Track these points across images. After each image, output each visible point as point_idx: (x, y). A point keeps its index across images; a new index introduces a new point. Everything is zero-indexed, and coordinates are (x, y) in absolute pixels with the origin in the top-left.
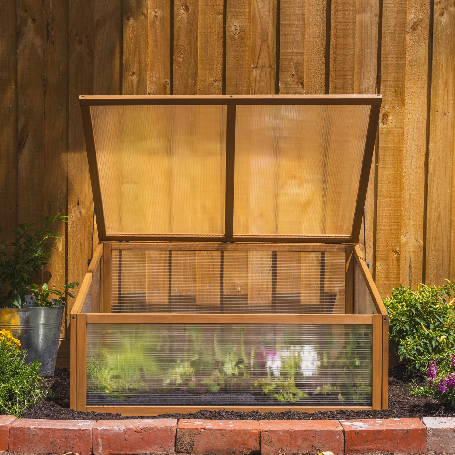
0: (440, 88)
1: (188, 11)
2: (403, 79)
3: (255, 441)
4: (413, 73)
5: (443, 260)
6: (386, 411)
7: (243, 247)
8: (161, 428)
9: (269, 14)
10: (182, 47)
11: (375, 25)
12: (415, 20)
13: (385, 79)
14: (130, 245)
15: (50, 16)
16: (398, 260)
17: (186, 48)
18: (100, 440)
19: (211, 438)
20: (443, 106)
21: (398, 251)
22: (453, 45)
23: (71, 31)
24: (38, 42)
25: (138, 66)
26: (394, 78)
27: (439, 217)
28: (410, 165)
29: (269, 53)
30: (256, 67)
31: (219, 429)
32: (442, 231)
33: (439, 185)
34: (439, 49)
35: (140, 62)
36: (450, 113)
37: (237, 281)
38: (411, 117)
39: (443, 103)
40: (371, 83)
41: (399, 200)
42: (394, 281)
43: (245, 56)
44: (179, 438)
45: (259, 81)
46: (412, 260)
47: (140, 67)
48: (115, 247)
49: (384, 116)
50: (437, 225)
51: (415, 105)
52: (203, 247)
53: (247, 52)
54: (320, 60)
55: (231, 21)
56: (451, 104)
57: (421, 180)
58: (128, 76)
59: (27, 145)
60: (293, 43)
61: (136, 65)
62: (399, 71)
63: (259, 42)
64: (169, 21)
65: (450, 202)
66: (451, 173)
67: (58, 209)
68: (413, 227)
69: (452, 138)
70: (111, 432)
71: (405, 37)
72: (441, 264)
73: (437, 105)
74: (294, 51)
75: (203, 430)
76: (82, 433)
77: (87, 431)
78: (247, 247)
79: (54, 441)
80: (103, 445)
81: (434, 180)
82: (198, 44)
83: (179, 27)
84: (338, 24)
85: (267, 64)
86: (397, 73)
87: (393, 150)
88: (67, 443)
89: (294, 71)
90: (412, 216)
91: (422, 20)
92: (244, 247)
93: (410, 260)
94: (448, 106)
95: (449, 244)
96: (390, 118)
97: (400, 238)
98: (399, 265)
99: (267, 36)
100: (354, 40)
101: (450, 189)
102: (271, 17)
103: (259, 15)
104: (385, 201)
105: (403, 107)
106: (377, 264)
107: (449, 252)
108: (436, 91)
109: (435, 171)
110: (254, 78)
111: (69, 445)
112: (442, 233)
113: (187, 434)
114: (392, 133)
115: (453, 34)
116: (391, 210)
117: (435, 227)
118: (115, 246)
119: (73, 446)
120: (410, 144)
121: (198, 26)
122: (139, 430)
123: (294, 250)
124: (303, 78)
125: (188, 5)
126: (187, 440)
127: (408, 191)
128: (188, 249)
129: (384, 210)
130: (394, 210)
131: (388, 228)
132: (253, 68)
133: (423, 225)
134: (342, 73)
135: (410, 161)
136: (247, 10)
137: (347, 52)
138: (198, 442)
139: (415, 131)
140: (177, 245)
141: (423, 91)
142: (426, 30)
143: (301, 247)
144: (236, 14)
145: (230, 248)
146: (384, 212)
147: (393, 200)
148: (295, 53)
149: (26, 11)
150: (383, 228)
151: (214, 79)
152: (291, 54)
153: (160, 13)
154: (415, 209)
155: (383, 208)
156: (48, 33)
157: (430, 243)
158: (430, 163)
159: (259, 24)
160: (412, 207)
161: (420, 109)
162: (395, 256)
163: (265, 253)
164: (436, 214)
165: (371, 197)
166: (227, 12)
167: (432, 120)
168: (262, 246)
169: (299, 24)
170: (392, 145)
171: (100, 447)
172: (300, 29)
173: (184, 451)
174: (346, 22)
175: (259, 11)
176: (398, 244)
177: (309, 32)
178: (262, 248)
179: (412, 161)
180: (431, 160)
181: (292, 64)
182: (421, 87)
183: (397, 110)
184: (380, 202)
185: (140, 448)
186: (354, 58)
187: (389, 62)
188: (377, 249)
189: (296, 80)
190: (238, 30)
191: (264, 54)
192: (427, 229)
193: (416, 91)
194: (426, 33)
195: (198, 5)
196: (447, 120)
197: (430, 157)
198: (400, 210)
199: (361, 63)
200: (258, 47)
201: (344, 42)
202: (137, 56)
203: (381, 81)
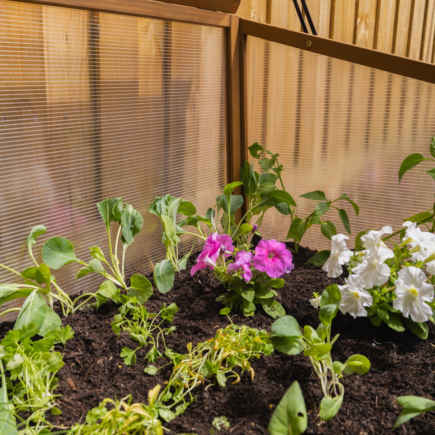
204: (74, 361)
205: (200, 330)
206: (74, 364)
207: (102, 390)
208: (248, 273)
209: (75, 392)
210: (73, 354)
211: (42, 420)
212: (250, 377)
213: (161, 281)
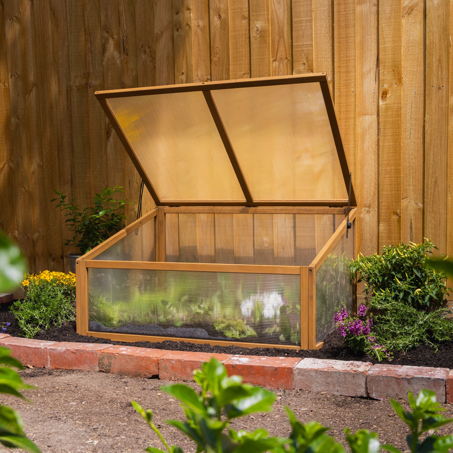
0: (434, 64)
1: (220, 19)
2: (400, 59)
3: (155, 367)
4: (410, 53)
5: (440, 221)
6: (302, 351)
8: (89, 350)
9: (284, 14)
10: (218, 49)
11: (374, 14)
12: (410, 5)
13: (384, 61)
14: (177, 209)
15: (124, 34)
16: (399, 221)
17: (220, 49)
18: (49, 357)
19: (123, 362)
20: (438, 81)
21: (399, 214)
22: (445, 24)
23: (138, 44)
24: (116, 54)
25: (186, 67)
26: (392, 59)
27: (436, 182)
28: (409, 136)
29: (285, 47)
30: (275, 60)
31: (128, 355)
32: (439, 195)
33: (435, 154)
34: (432, 29)
35: (187, 64)
36: (444, 87)
37: (265, 239)
38: (409, 93)
39: (437, 78)
40: (372, 66)
41: (399, 168)
42: (396, 240)
43: (265, 51)
44: (101, 360)
45: (278, 71)
46: (413, 222)
47: (187, 68)
49: (383, 94)
50: (434, 190)
51: (412, 82)
53: (267, 48)
54: (327, 49)
55: (254, 23)
56: (445, 79)
57: (419, 149)
58: (179, 76)
59: (112, 134)
60: (303, 37)
61: (184, 66)
62: (395, 53)
63: (277, 38)
64: (208, 29)
65: (445, 169)
66: (446, 142)
67: (135, 182)
68: (413, 191)
69: (447, 110)
70: (56, 351)
71: (400, 22)
72: (439, 225)
73: (431, 81)
74: (305, 43)
75: (118, 355)
76: (37, 350)
77: (40, 349)
79: (20, 355)
80: (51, 361)
81: (430, 150)
82: (229, 45)
83: (215, 33)
84: (341, 16)
85: (284, 56)
86: (394, 54)
87: (392, 123)
88: (27, 357)
89: (305, 61)
90: (411, 182)
91: (416, 5)
93: (411, 222)
94: (442, 81)
95: (445, 206)
96: (389, 95)
97: (400, 202)
98: (400, 226)
99: (283, 33)
100: (355, 28)
101: (446, 157)
102: (286, 16)
103: (277, 15)
104: (386, 169)
105: (400, 84)
106: (380, 225)
107: (445, 214)
108: (430, 67)
109: (431, 141)
110: (274, 69)
111: (29, 359)
112: (439, 197)
113: (106, 357)
114: (390, 108)
115: (445, 14)
116: (392, 177)
117: (433, 191)
119: (32, 360)
120: (408, 117)
121: (229, 30)
122: (74, 351)
123: (302, 212)
124: (312, 66)
125: (221, 14)
126: (106, 362)
127: (408, 160)
129: (385, 177)
130: (395, 177)
131: (389, 193)
132: (273, 61)
133: (422, 190)
134: (345, 59)
135: (409, 132)
136: (266, 13)
137: (349, 40)
138: (114, 364)
139: (413, 105)
140: (211, 209)
141: (419, 69)
142: (420, 13)
143: (307, 210)
144: (258, 17)
145: (251, 211)
146: (386, 179)
147: (393, 168)
148: (306, 45)
149: (108, 32)
150: (384, 193)
151: (244, 73)
152: (302, 46)
153: (201, 23)
154: (414, 176)
155: (384, 175)
156: (124, 47)
157: (428, 206)
158: (427, 134)
159: (276, 23)
160: (411, 174)
161: (417, 86)
162: (396, 217)
163: (288, 215)
164: (433, 180)
165: (375, 166)
166: (251, 16)
167: (428, 95)
168: (276, 209)
169: (308, 20)
170: (391, 119)
171: (49, 362)
172: (308, 24)
173: (104, 371)
174: (348, 14)
175: (276, 12)
176: (399, 207)
177: (317, 25)
179: (410, 133)
180: (427, 130)
181: (303, 54)
182: (417, 65)
183: (395, 88)
184: (382, 170)
185: (75, 365)
186: (355, 45)
187: (387, 45)
188: (380, 212)
189: (307, 68)
190: (260, 31)
191: (281, 48)
192: (425, 193)
193: (413, 70)
194: (421, 16)
195: (228, 13)
196: (442, 93)
197: (426, 129)
198: (400, 177)
199: (362, 48)
200: (276, 43)
201: (346, 31)
202: (185, 59)
203: (380, 63)
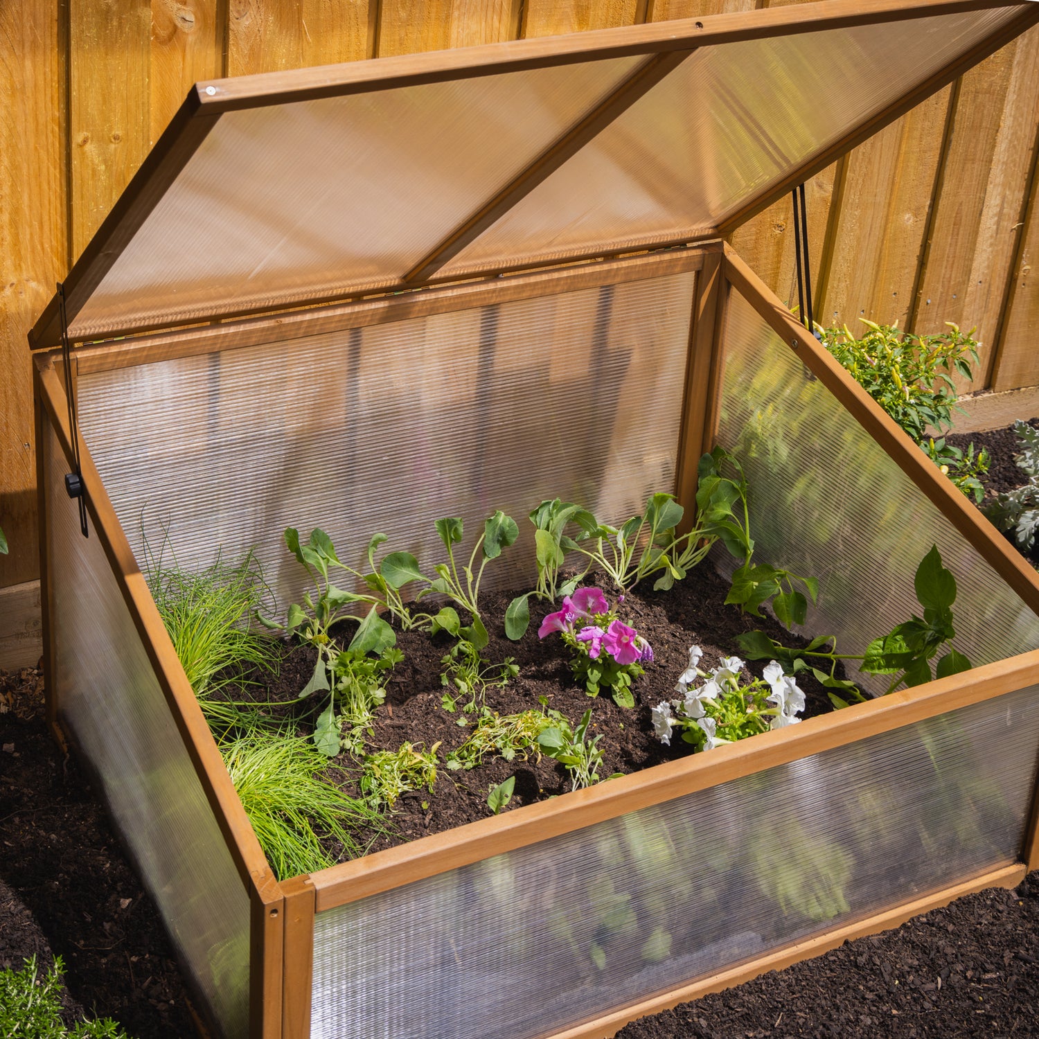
5: (871, 226)
7: (452, 301)
16: (779, 243)
21: (782, 223)
48: (90, 366)
52: (345, 320)
72: (867, 237)
78: (463, 300)
92: (456, 301)
98: (779, 256)
118: (88, 364)
128: (305, 333)
178: (500, 296)
204: (399, 686)
205: (530, 694)
206: (398, 689)
207: (413, 724)
208: (596, 650)
209: (391, 719)
210: (399, 679)
211: (359, 734)
212: (536, 760)
213: (512, 625)
